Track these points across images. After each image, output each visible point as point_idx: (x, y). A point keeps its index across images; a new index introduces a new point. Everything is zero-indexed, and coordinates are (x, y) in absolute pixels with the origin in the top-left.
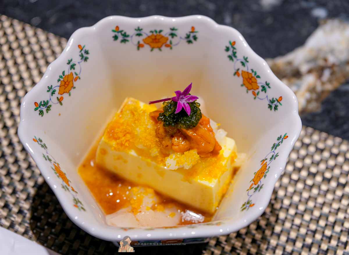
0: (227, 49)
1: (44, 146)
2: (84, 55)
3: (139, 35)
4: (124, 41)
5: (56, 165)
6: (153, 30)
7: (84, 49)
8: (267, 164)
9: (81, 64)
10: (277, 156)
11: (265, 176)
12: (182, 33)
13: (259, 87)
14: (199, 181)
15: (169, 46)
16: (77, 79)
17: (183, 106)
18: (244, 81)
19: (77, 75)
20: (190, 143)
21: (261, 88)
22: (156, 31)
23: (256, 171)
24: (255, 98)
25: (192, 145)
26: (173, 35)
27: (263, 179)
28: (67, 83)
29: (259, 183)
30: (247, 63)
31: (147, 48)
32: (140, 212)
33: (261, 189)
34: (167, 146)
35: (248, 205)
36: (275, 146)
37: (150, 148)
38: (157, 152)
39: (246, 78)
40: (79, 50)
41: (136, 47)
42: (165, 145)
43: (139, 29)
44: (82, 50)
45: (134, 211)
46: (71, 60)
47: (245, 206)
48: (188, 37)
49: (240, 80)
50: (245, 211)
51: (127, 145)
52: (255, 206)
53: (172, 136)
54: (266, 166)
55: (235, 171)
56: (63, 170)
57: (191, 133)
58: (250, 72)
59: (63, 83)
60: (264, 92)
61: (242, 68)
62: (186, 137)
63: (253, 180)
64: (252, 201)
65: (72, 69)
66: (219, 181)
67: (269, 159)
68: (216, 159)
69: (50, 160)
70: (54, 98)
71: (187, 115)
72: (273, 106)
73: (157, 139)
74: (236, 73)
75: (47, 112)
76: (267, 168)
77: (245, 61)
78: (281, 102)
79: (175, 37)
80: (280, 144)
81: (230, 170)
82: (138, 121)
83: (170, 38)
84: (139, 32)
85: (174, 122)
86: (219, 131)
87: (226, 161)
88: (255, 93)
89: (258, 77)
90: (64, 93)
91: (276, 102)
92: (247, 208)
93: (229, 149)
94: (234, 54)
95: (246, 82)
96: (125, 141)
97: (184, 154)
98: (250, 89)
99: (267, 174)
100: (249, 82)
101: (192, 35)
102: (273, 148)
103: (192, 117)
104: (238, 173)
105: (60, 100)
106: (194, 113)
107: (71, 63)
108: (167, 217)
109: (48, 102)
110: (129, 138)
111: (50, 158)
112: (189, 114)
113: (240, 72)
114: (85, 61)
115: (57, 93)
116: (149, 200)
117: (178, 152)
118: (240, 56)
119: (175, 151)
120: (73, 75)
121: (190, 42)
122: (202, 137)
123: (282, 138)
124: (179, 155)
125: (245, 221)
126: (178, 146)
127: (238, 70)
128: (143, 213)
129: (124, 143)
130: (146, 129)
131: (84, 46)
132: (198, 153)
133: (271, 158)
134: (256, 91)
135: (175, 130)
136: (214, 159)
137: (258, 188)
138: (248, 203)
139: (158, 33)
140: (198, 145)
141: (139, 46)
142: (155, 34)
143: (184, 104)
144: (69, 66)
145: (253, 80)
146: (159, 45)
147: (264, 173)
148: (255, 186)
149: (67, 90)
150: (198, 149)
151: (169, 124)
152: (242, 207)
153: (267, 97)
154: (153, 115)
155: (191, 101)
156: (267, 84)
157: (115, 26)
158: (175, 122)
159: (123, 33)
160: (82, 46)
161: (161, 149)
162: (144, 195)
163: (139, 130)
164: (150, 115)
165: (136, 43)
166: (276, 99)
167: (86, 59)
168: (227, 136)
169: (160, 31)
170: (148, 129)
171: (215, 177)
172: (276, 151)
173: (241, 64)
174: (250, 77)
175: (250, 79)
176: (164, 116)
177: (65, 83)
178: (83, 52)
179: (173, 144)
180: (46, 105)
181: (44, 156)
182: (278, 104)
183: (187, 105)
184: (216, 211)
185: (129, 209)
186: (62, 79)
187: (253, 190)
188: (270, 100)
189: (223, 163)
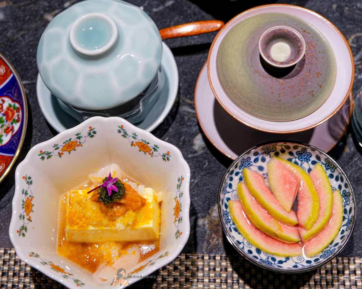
0: (119, 132)
1: (37, 256)
2: (29, 182)
3: (57, 149)
4: (49, 157)
5: (51, 264)
6: (65, 141)
7: (27, 178)
8: (179, 200)
9: (30, 188)
10: (182, 194)
11: (181, 210)
12: (84, 133)
13: (151, 149)
14: (141, 226)
15: (80, 145)
16: (32, 199)
17: (111, 188)
18: (139, 148)
19: (31, 196)
20: (126, 207)
21: (153, 150)
22: (67, 141)
23: (174, 207)
24: (152, 157)
25: (127, 208)
26: (79, 138)
27: (180, 213)
28: (28, 206)
29: (179, 216)
30: (137, 137)
31: (66, 153)
32: (114, 263)
33: (182, 221)
34: (112, 215)
35: (178, 234)
36: (179, 186)
37: (101, 221)
38: (107, 222)
39: (140, 146)
40: (25, 180)
41: (58, 157)
42: (110, 215)
43: (55, 145)
44: (26, 178)
45: (109, 263)
46: (23, 190)
47: (177, 235)
48: (90, 134)
49: (137, 148)
50: (178, 238)
51: (86, 225)
52: (183, 234)
53: (112, 208)
54: (179, 203)
55: (160, 204)
56: (56, 264)
57: (123, 201)
58: (142, 141)
59: (26, 207)
60: (156, 151)
61: (135, 141)
62: (121, 204)
63: (175, 214)
64: (180, 230)
65: (27, 195)
66: (154, 220)
67: (178, 198)
68: (145, 208)
69: (46, 263)
70: (26, 220)
71: (116, 192)
72: (166, 158)
73: (104, 214)
74: (132, 144)
75: (26, 232)
76: (180, 204)
77: (135, 136)
78: (169, 155)
79: (81, 138)
80: (181, 184)
81: (157, 207)
82: (86, 208)
83: (78, 140)
84: (56, 147)
85: (109, 200)
86: (139, 187)
87: (152, 205)
88: (150, 153)
89: (148, 143)
90: (30, 213)
91: (167, 156)
92: (179, 236)
93: (151, 196)
94: (125, 133)
95: (141, 148)
96: (83, 223)
97: (125, 216)
98: (147, 152)
99: (181, 209)
100: (143, 148)
101: (91, 132)
102: (178, 187)
103: (119, 191)
104: (163, 205)
105: (29, 220)
106: (120, 189)
107: (25, 192)
108: (131, 256)
109: (23, 225)
110: (85, 221)
111: (45, 261)
112: (117, 191)
113: (134, 143)
114: (31, 185)
115: (25, 216)
116: (114, 250)
117: (121, 216)
118: (130, 133)
119: (118, 216)
120: (29, 198)
121: (92, 136)
122: (131, 200)
123: (180, 179)
124: (122, 218)
125: (181, 246)
126: (119, 212)
127: (133, 142)
128: (116, 263)
129: (83, 225)
130: (93, 211)
131: (26, 175)
132: (133, 211)
133: (180, 196)
134: (151, 152)
135: (112, 204)
136: (144, 208)
137: (180, 220)
138: (178, 232)
139: (69, 142)
140: (131, 206)
141: (60, 155)
142: (67, 143)
143: (111, 187)
144: (24, 194)
145: (145, 146)
146: (73, 147)
147: (179, 208)
148: (178, 219)
149: (30, 210)
150: (132, 209)
151: (108, 203)
152: (176, 236)
153: (159, 154)
154: (93, 199)
155: (114, 182)
156: (156, 146)
157: (39, 151)
158: (111, 199)
159: (46, 153)
160: (25, 176)
161: (108, 219)
162: (110, 250)
163: (89, 214)
164: (91, 200)
165: (57, 154)
166: (166, 154)
167: (31, 183)
168: (145, 187)
169: (70, 139)
170: (94, 210)
171: (150, 219)
172: (181, 190)
173: (133, 138)
174: (143, 145)
175: (143, 146)
176: (101, 198)
177: (27, 206)
178: (27, 180)
179: (115, 213)
180: (24, 228)
181: (42, 264)
182: (168, 156)
183: (113, 186)
184: (160, 235)
185: (105, 264)
186: (24, 206)
187: (177, 222)
188: (162, 155)
189: (151, 207)
